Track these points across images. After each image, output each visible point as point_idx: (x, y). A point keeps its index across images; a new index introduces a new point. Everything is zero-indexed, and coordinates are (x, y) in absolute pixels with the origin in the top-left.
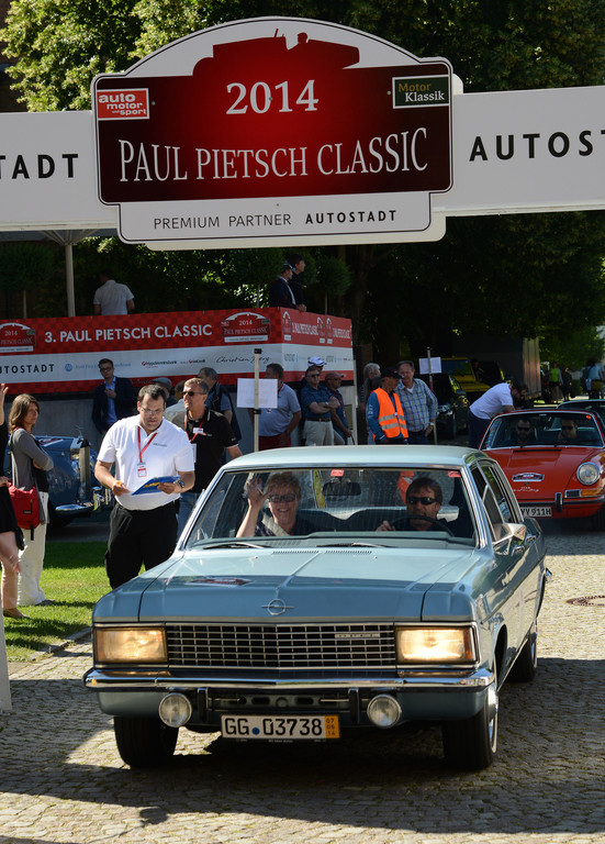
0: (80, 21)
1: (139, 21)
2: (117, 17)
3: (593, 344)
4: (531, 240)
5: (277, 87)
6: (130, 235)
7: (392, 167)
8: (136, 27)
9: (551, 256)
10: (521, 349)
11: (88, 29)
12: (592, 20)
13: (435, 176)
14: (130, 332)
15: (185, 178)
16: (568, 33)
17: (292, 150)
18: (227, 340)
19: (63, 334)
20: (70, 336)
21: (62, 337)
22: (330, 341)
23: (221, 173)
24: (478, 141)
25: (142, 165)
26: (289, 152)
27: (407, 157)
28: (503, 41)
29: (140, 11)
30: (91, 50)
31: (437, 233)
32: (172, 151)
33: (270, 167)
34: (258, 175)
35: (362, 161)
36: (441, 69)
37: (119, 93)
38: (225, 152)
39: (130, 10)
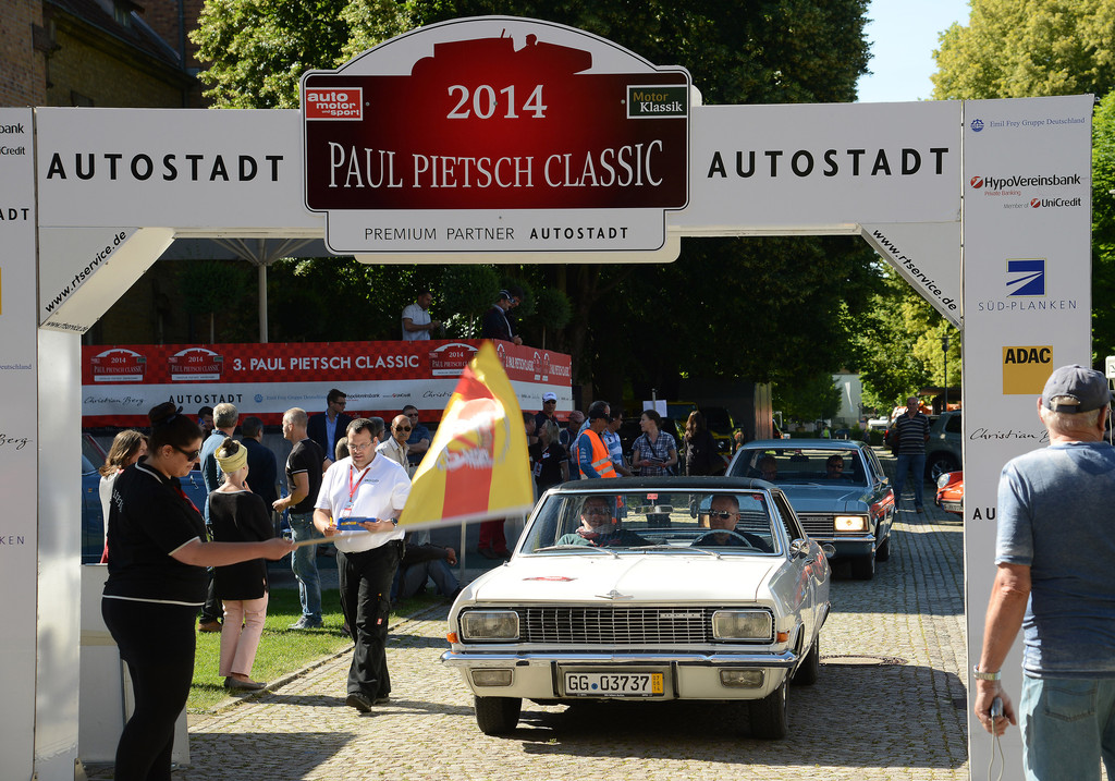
0: (281, 24)
1: (346, 26)
2: (322, 21)
3: (829, 395)
4: (766, 277)
5: (502, 92)
6: (338, 245)
7: (624, 181)
8: (343, 32)
9: (788, 295)
10: (752, 395)
11: (290, 33)
12: (835, 45)
13: (670, 191)
14: (328, 362)
15: (400, 185)
16: (809, 58)
17: (517, 159)
18: (435, 372)
19: (253, 362)
20: (262, 364)
21: (252, 364)
22: (545, 378)
23: (439, 181)
24: (717, 157)
25: (353, 170)
26: (513, 162)
27: (640, 170)
28: (741, 63)
29: (347, 15)
30: (293, 56)
31: (670, 253)
32: (386, 156)
33: (493, 177)
34: (479, 185)
35: (593, 174)
36: (680, 78)
37: (330, 92)
38: (444, 159)
39: (337, 13)
